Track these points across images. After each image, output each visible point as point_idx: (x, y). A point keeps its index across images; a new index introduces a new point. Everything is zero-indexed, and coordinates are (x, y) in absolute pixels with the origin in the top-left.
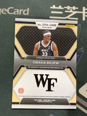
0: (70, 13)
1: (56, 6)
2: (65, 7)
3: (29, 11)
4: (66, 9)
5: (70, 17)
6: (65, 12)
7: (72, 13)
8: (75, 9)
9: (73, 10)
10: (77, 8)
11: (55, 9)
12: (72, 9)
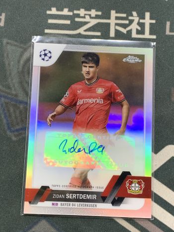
0: (86, 23)
1: (58, 10)
2: (75, 12)
3: (6, 19)
4: (78, 16)
5: (85, 31)
6: (74, 21)
7: (89, 22)
8: (96, 15)
9: (91, 18)
10: (100, 13)
11: (55, 15)
12: (90, 15)
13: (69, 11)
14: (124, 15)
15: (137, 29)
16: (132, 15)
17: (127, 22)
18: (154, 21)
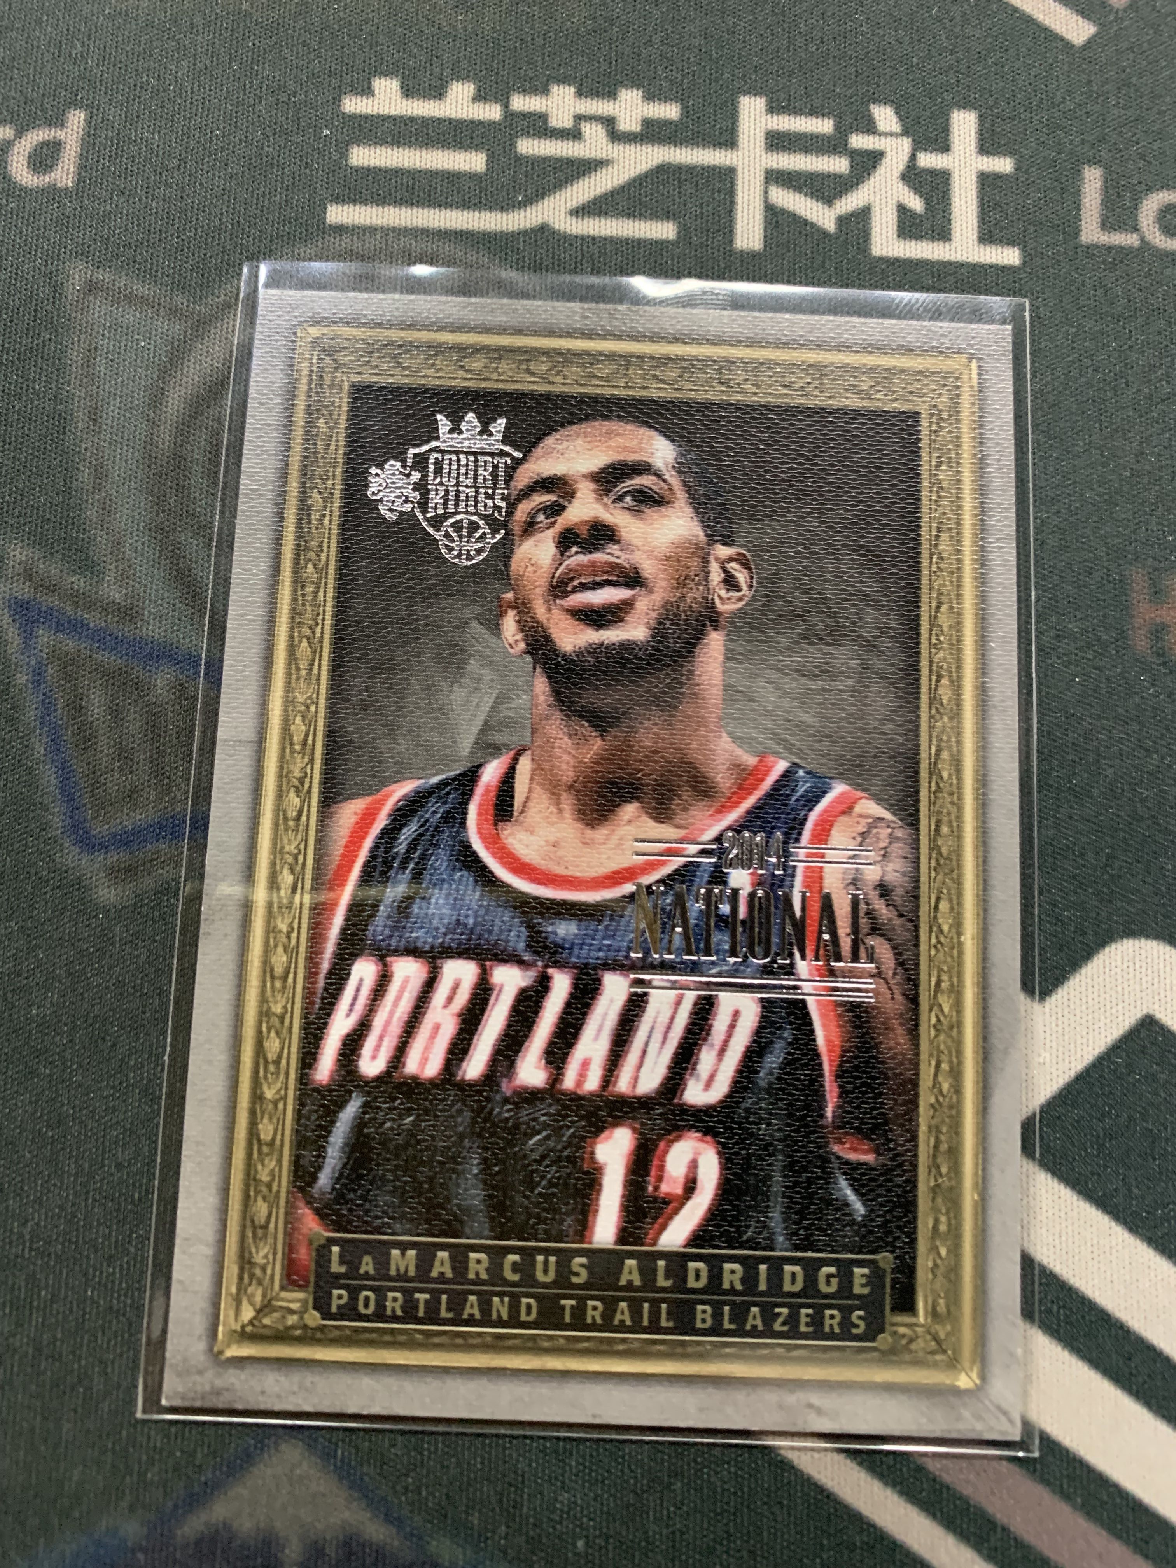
13: (480, 97)
14: (824, 126)
15: (902, 209)
16: (870, 128)
17: (839, 165)
18: (1003, 165)
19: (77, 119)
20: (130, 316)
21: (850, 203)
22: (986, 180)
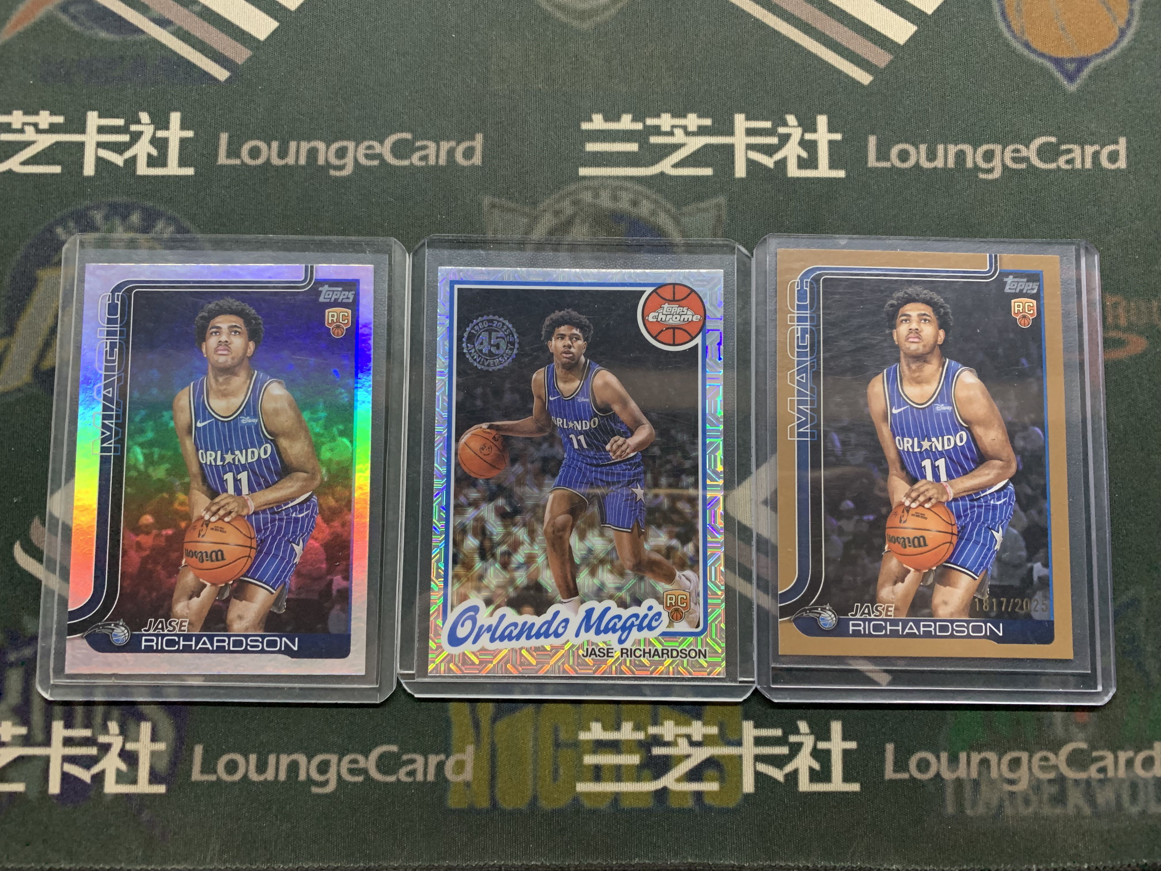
19: (479, 137)
20: (509, 216)
21: (778, 156)
22: (831, 143)
